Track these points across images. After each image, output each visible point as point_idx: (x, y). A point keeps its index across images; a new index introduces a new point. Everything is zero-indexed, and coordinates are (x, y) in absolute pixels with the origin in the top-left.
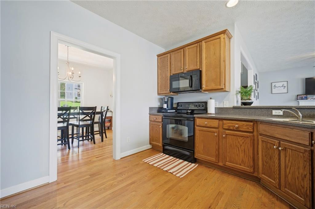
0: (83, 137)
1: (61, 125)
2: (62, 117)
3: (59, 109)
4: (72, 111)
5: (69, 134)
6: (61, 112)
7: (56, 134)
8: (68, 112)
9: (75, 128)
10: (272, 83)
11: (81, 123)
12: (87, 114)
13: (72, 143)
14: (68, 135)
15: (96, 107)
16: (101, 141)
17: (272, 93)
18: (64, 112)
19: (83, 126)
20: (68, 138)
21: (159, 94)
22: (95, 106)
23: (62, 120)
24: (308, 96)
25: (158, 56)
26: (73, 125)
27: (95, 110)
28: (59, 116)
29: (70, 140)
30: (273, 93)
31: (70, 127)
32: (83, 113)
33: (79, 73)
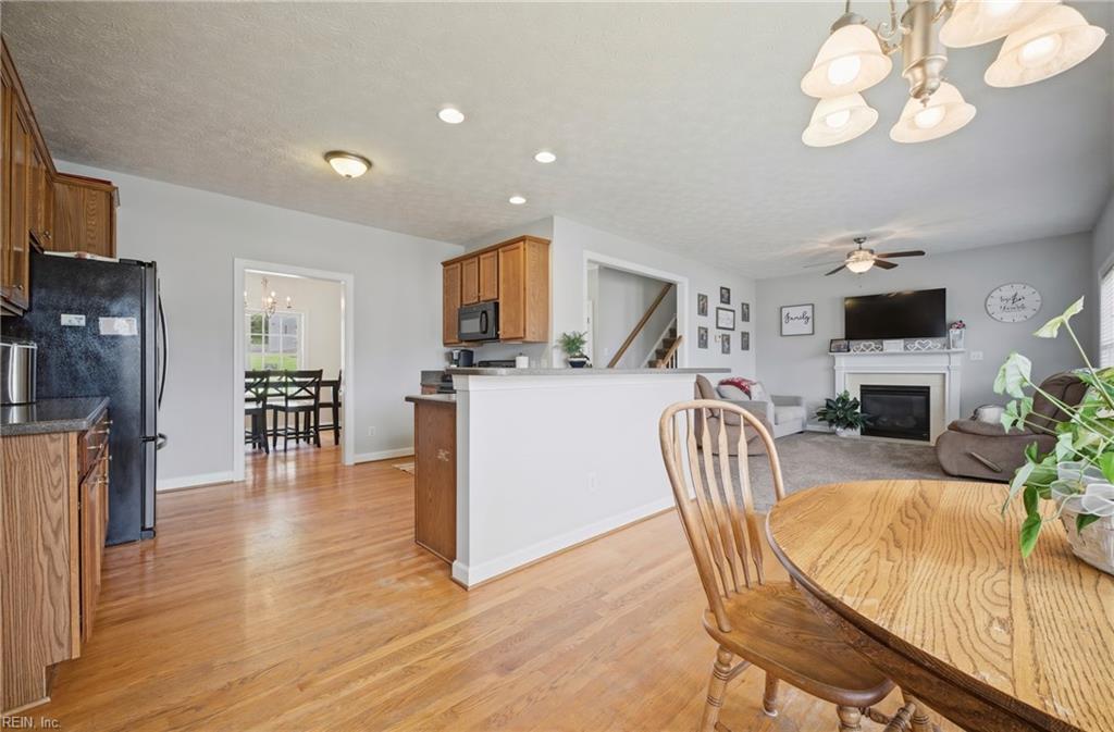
0: (297, 432)
1: (253, 406)
2: (253, 390)
3: (248, 375)
4: (273, 379)
5: (268, 428)
6: (252, 380)
7: (242, 425)
8: (265, 380)
9: (281, 414)
10: (781, 309)
11: (292, 404)
12: (303, 386)
13: (275, 445)
14: (265, 431)
15: (321, 371)
16: (333, 443)
17: (782, 335)
18: (258, 380)
19: (297, 410)
20: (266, 436)
21: (445, 344)
22: (318, 369)
23: (254, 396)
24: (852, 342)
25: (445, 264)
26: (276, 409)
27: (320, 377)
28: (248, 387)
29: (270, 440)
30: (784, 333)
31: (270, 413)
32: (295, 384)
33: (288, 299)
